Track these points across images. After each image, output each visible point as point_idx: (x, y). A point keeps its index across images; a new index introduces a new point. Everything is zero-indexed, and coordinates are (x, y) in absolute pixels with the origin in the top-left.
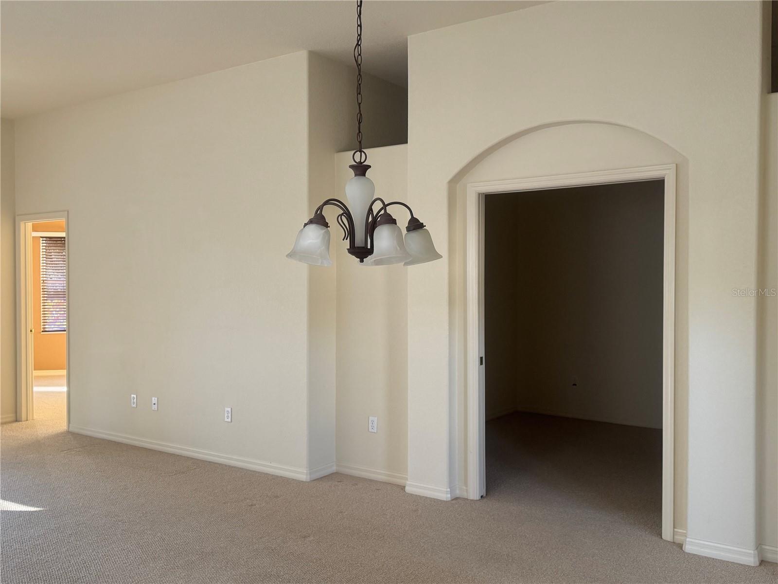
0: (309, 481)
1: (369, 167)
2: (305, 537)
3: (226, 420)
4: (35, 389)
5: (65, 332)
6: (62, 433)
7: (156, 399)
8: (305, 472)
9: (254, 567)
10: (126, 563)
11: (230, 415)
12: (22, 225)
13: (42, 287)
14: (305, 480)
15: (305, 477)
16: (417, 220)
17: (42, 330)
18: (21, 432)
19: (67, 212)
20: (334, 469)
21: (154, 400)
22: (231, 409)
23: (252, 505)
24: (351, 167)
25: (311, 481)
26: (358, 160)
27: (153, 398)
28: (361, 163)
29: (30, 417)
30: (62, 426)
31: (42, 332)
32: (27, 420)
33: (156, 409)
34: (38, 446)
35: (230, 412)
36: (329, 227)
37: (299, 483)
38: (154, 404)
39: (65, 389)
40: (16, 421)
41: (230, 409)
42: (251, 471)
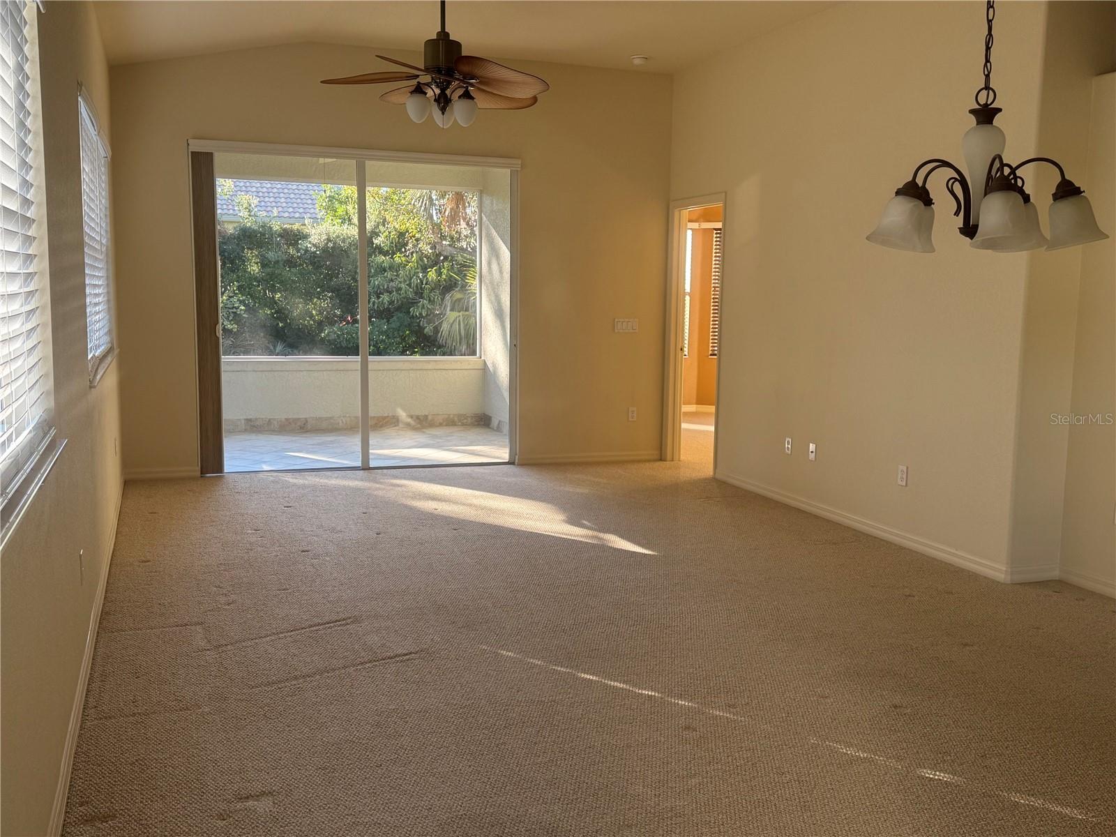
0: (1009, 582)
1: (999, 110)
2: (966, 645)
3: (900, 483)
4: (684, 426)
5: (716, 357)
6: (706, 479)
7: (814, 445)
8: (1004, 569)
9: (878, 661)
10: (726, 623)
11: (905, 476)
12: (676, 214)
13: (713, 296)
14: (1003, 582)
15: (1003, 576)
16: (1070, 183)
17: (711, 352)
18: (662, 473)
19: (724, 194)
20: (1055, 574)
21: (812, 447)
22: (907, 468)
23: (910, 596)
24: (972, 112)
25: (1012, 584)
26: (982, 101)
27: (811, 445)
28: (986, 105)
29: (676, 457)
30: (708, 470)
31: (711, 355)
32: (673, 461)
33: (814, 459)
34: (675, 489)
35: (905, 471)
36: (934, 204)
37: (991, 584)
38: (812, 452)
39: (712, 428)
40: (661, 460)
41: (905, 468)
42: (928, 557)
